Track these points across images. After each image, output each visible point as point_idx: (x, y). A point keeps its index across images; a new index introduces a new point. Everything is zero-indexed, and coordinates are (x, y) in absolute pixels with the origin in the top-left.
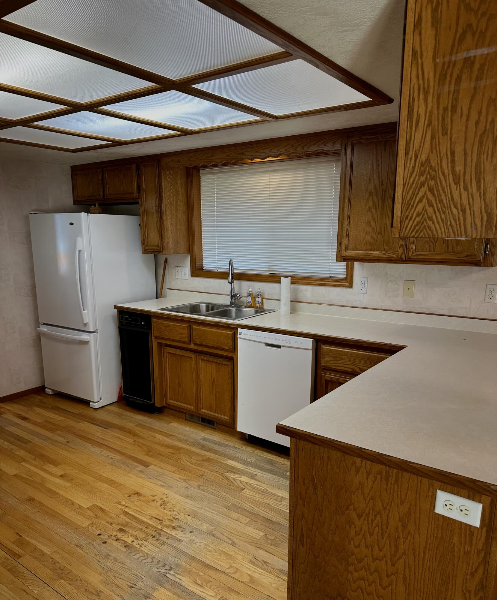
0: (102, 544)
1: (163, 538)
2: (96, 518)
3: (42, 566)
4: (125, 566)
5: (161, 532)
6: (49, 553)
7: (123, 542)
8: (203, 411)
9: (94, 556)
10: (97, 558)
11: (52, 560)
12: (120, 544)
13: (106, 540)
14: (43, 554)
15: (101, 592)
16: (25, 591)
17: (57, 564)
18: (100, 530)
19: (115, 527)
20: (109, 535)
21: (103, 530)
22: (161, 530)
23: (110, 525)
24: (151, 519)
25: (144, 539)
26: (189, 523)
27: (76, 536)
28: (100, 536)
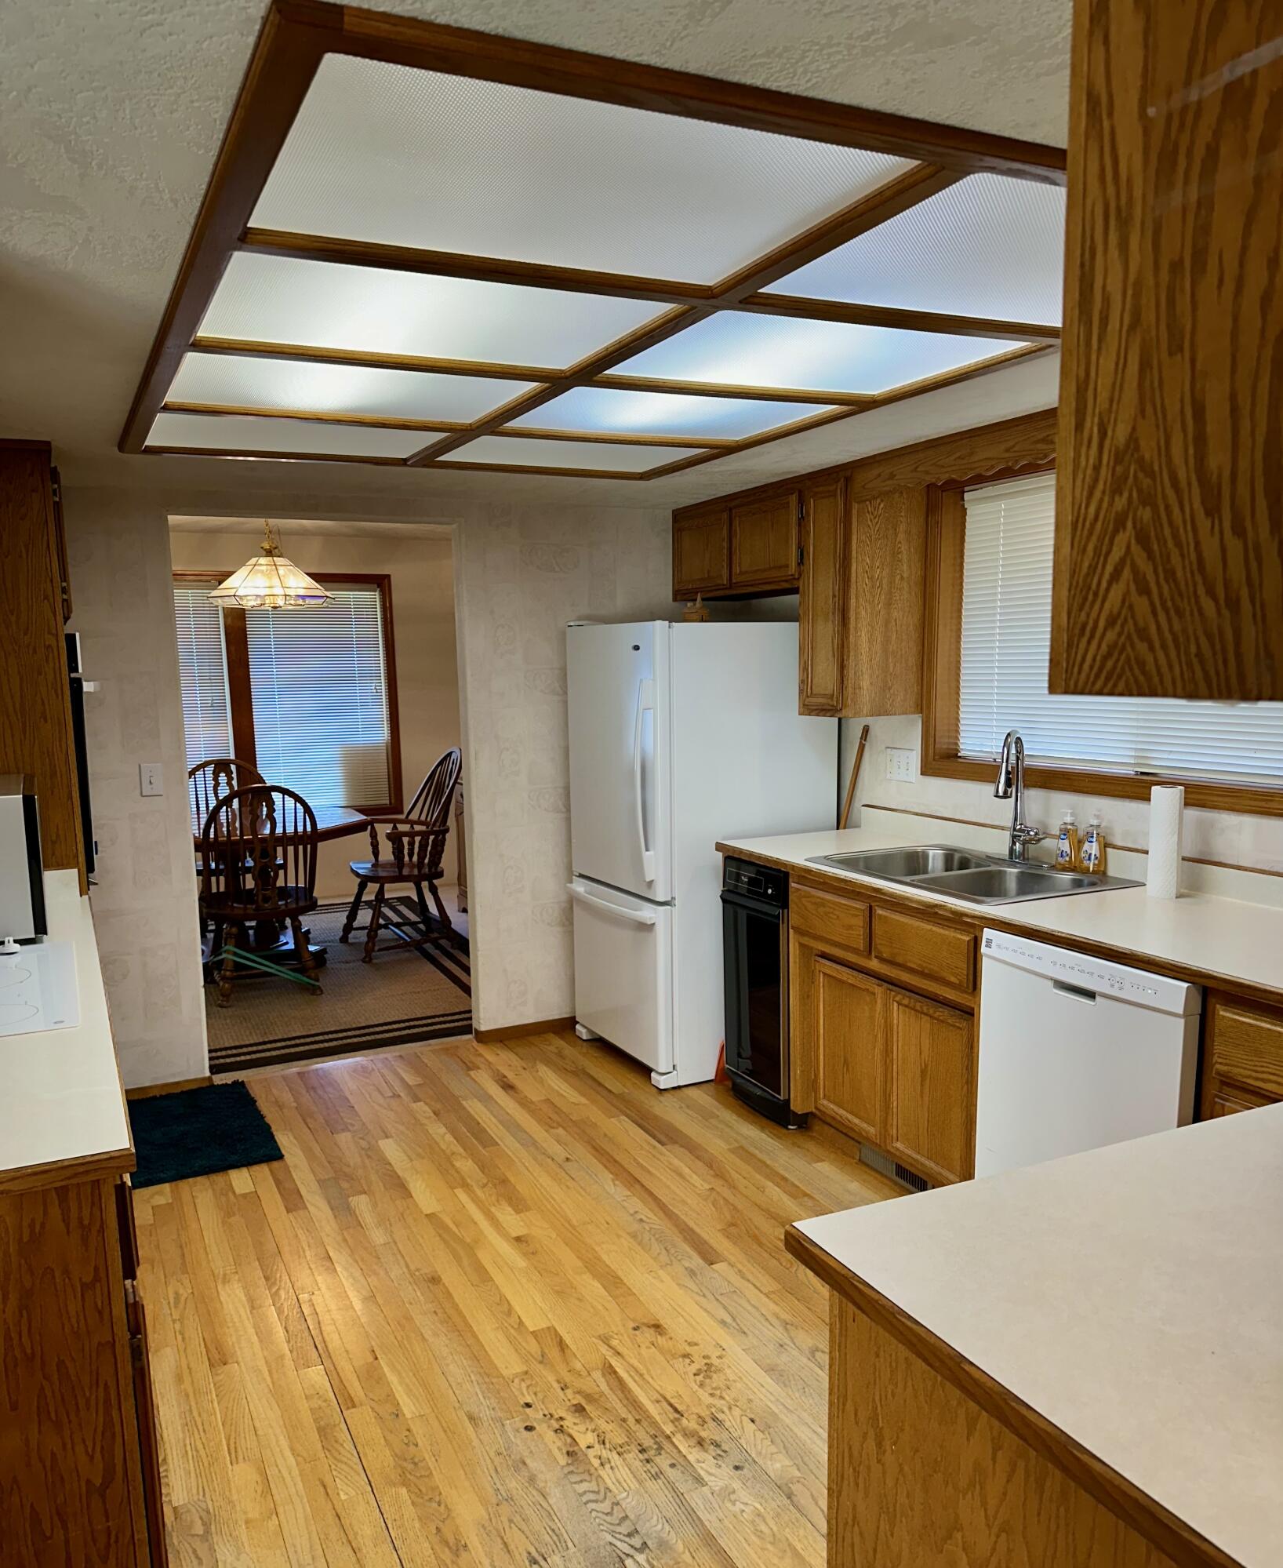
0: (522, 1430)
1: (663, 1462)
2: (541, 1362)
3: (382, 1441)
4: (545, 1505)
5: (666, 1445)
6: (408, 1415)
7: (569, 1440)
8: (898, 1145)
9: (492, 1454)
10: (497, 1460)
11: (407, 1433)
12: (559, 1444)
13: (535, 1424)
14: (397, 1415)
15: (466, 1546)
16: (325, 1487)
17: (412, 1448)
18: (535, 1394)
19: (570, 1397)
20: (546, 1413)
21: (540, 1395)
22: (668, 1437)
23: (562, 1389)
24: (658, 1402)
25: (619, 1449)
26: (743, 1441)
27: (479, 1392)
28: (528, 1410)
